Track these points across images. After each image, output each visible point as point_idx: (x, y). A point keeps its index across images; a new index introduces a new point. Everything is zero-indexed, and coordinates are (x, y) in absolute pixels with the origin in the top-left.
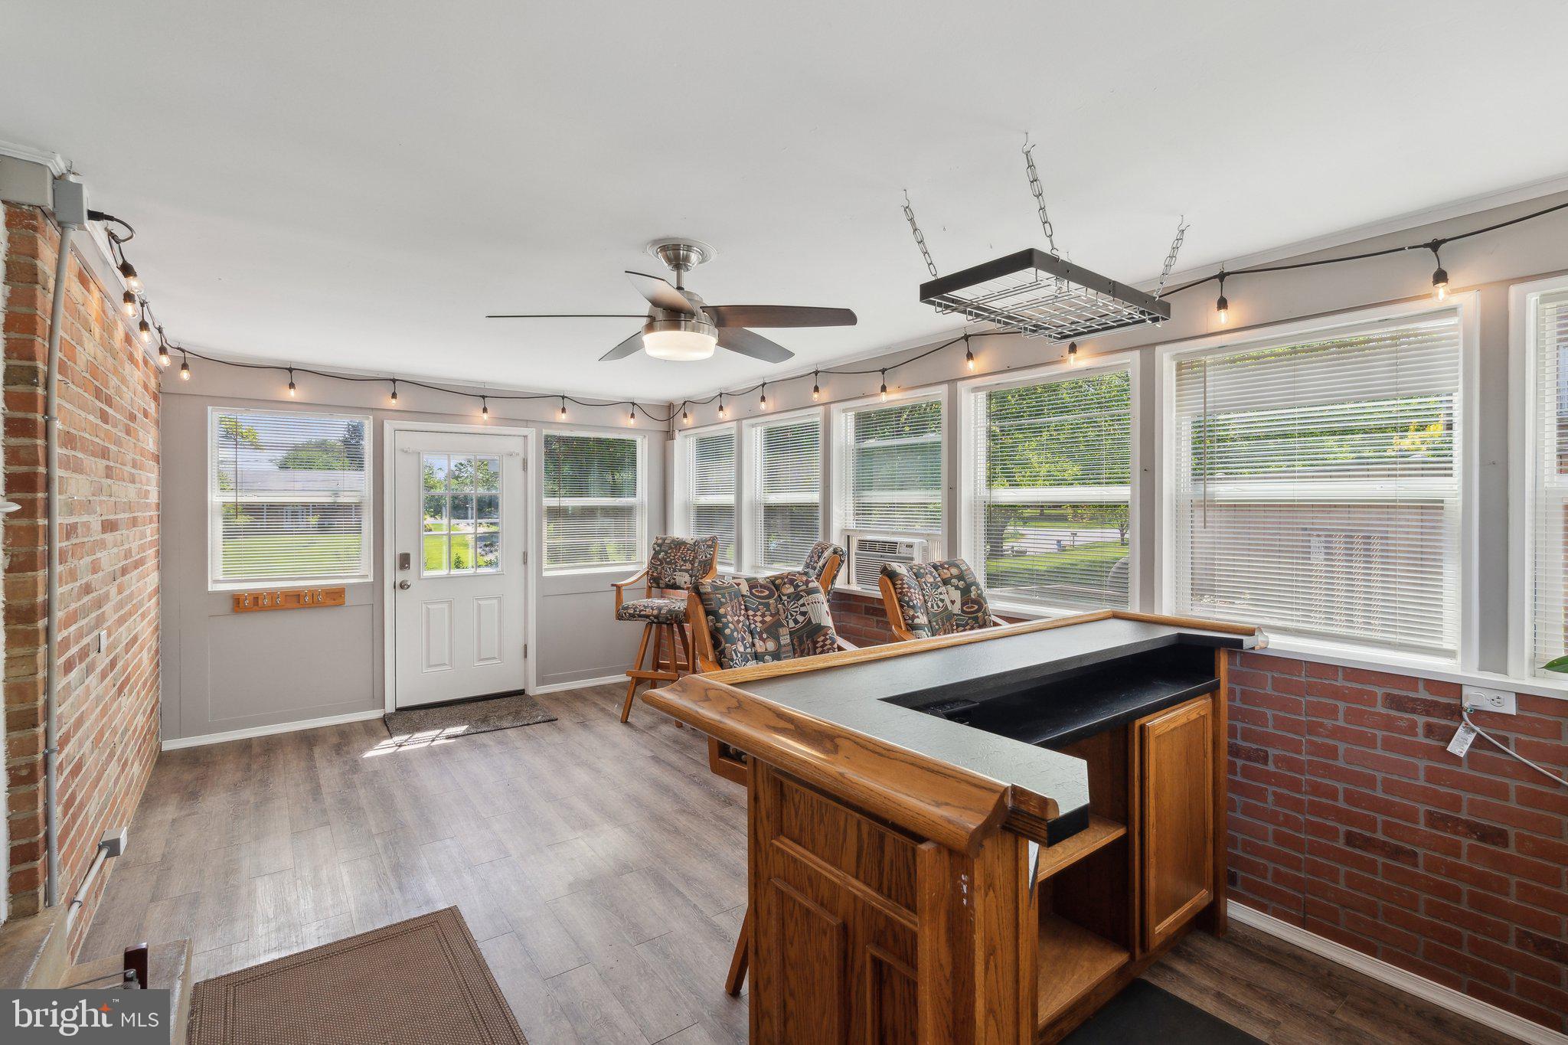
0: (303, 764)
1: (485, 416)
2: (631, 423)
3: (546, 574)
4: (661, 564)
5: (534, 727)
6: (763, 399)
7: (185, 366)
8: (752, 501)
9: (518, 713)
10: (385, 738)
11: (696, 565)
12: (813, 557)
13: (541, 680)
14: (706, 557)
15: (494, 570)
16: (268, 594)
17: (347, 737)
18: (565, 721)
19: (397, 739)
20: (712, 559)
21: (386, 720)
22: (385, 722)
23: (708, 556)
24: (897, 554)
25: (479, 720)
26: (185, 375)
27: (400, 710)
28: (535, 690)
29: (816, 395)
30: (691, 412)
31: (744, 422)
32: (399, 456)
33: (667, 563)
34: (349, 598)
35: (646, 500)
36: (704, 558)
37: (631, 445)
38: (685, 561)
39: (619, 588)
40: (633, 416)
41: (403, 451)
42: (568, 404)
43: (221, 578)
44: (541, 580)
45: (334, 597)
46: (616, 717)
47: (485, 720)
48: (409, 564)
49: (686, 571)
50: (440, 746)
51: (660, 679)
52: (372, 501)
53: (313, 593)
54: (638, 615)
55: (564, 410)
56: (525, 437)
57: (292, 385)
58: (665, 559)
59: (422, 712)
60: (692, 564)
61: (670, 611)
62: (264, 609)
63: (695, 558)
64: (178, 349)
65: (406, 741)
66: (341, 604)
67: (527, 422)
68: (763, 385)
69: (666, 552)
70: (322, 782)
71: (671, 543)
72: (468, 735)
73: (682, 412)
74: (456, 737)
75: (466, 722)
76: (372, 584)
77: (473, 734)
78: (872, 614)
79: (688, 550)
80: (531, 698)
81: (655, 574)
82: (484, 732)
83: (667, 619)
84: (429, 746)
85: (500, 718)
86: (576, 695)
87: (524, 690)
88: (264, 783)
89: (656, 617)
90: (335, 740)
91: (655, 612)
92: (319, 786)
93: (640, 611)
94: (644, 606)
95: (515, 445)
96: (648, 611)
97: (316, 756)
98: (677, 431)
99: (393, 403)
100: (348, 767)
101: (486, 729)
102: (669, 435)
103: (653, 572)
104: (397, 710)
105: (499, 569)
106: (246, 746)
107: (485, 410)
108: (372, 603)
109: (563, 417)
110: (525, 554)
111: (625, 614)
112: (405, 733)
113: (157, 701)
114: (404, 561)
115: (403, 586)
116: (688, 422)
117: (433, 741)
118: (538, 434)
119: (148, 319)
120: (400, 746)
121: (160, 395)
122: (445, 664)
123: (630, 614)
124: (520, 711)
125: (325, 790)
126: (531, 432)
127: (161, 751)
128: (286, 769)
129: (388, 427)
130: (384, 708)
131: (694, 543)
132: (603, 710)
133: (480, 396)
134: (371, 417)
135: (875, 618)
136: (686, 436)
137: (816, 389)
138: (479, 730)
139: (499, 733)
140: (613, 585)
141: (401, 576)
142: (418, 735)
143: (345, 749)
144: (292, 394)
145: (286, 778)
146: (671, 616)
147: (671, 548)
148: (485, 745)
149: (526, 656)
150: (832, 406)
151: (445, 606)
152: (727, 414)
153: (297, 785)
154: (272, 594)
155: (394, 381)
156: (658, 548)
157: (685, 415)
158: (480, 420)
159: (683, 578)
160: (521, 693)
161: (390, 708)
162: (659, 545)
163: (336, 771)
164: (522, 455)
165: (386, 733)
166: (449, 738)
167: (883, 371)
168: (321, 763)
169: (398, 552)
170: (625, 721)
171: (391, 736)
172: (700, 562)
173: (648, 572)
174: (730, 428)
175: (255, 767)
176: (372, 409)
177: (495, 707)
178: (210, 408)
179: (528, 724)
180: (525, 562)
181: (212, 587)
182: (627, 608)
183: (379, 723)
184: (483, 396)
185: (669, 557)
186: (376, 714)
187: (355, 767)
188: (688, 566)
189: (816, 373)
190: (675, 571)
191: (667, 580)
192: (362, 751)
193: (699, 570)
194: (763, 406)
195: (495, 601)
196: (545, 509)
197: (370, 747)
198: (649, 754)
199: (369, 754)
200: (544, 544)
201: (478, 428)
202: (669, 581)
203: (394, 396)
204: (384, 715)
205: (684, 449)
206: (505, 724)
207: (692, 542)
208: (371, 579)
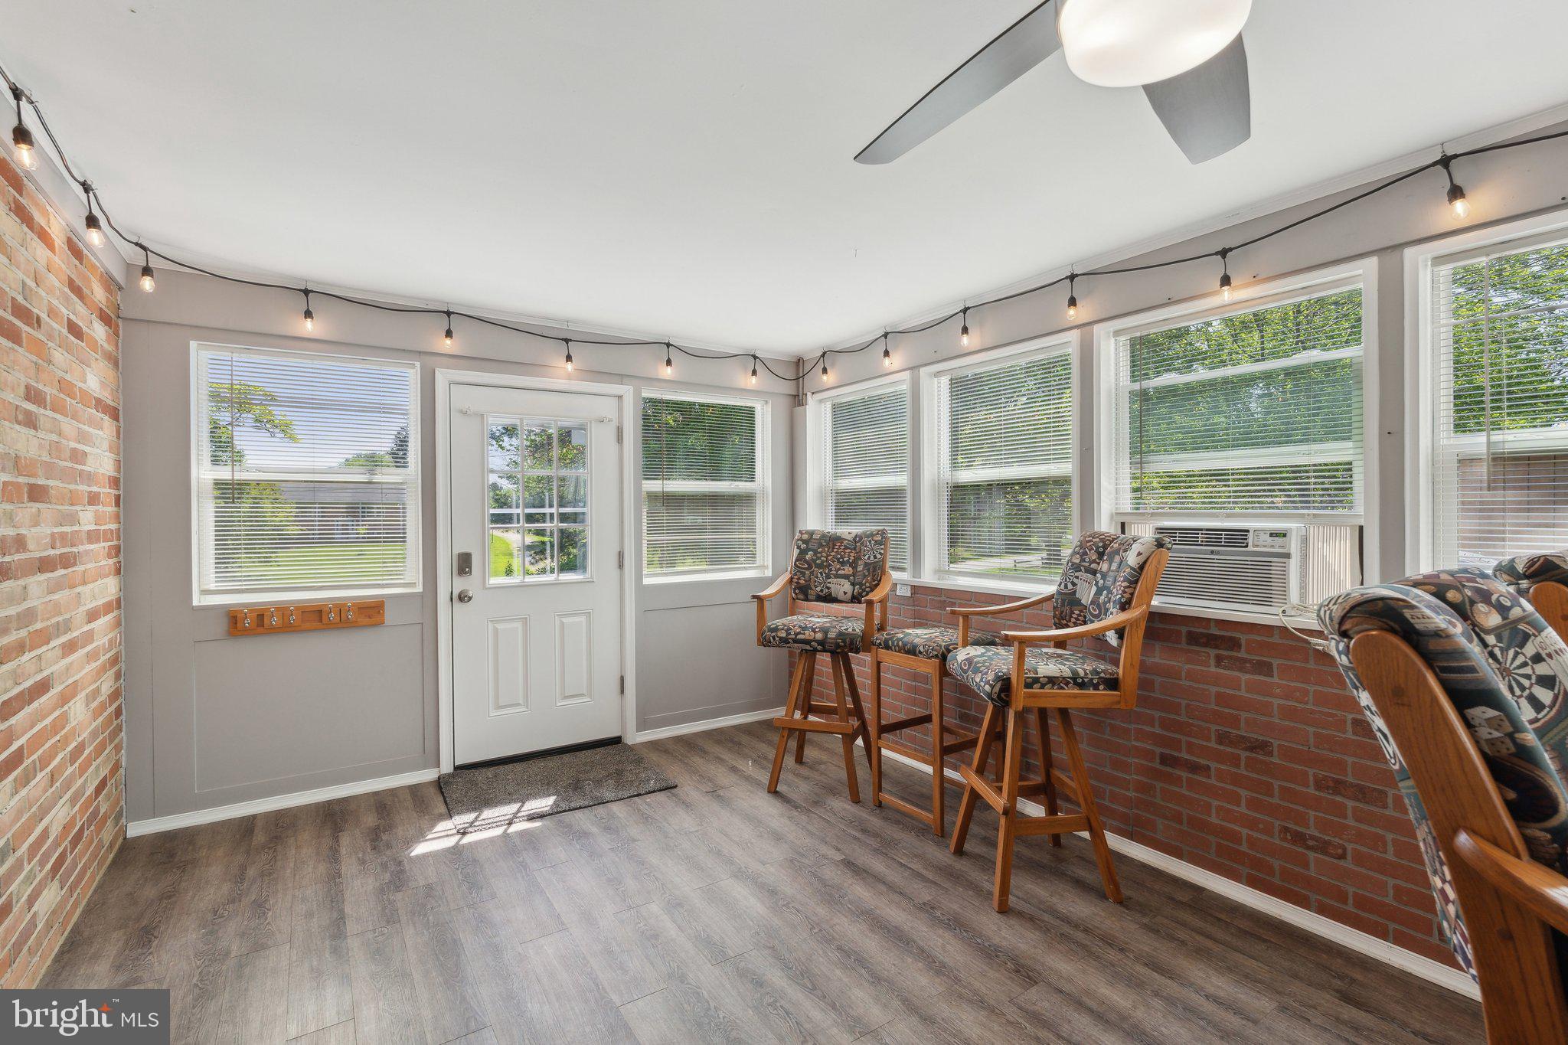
0: (322, 868)
1: (569, 366)
2: (753, 382)
3: (647, 581)
4: (810, 567)
5: (649, 798)
6: (965, 330)
7: (147, 271)
8: (933, 480)
9: (620, 773)
10: (441, 818)
11: (860, 568)
12: (1085, 553)
13: (643, 725)
14: (875, 557)
15: (582, 577)
16: (278, 609)
17: (388, 815)
18: (689, 789)
19: (462, 819)
20: (883, 561)
21: (441, 785)
22: (441, 788)
23: (879, 556)
24: (1250, 548)
25: (569, 785)
26: (147, 284)
27: (459, 768)
28: (635, 737)
29: (1072, 311)
30: (833, 365)
31: (923, 370)
32: (457, 418)
33: (819, 566)
34: (390, 615)
35: (769, 483)
36: (872, 558)
37: (748, 414)
38: (843, 564)
39: (760, 599)
40: (754, 372)
41: (461, 412)
42: (674, 355)
43: (212, 587)
44: (641, 589)
45: (370, 613)
46: (758, 783)
47: (576, 786)
48: (470, 568)
49: (846, 577)
50: (522, 834)
51: (810, 731)
52: (420, 481)
53: (341, 607)
54: (792, 639)
55: (669, 362)
56: (620, 397)
57: (308, 314)
58: (814, 561)
59: (490, 772)
60: (853, 568)
61: (841, 634)
62: (273, 631)
63: (857, 559)
64: (137, 244)
65: (471, 824)
66: (381, 623)
67: (621, 378)
68: (965, 310)
69: (816, 552)
70: (348, 909)
71: (820, 539)
72: (558, 813)
73: (820, 366)
74: (541, 816)
75: (552, 790)
76: (421, 595)
77: (565, 811)
78: (1205, 645)
79: (846, 548)
80: (631, 748)
81: (802, 582)
82: (580, 808)
83: (838, 646)
84: (505, 835)
85: (598, 783)
86: (688, 744)
87: (620, 737)
88: (260, 907)
89: (822, 643)
90: (370, 820)
91: (819, 636)
92: (342, 918)
93: (797, 634)
94: (800, 627)
95: (606, 408)
96: (808, 635)
97: (343, 851)
98: (809, 394)
99: (447, 345)
100: (387, 876)
101: (582, 803)
102: (798, 400)
103: (799, 579)
104: (456, 768)
105: (588, 575)
106: (246, 827)
107: (569, 358)
108: (421, 622)
109: (668, 372)
110: (621, 556)
111: (774, 638)
112: (469, 810)
113: (116, 767)
114: (464, 564)
115: (463, 598)
116: (828, 379)
117: (510, 824)
118: (637, 392)
119: (96, 212)
120: (464, 834)
121: (120, 322)
122: (518, 704)
123: (781, 638)
124: (622, 771)
125: (352, 927)
126: (627, 390)
127: (125, 838)
128: (297, 876)
129: (442, 377)
130: (439, 767)
131: (854, 539)
132: (734, 769)
133: (562, 339)
134: (418, 364)
135: (1213, 652)
136: (821, 401)
137: (1072, 302)
138: (573, 805)
139: (600, 810)
140: (754, 597)
141: (460, 584)
142: (488, 814)
143: (385, 837)
144: (309, 327)
145: (294, 896)
146: (844, 641)
147: (821, 545)
148: (584, 835)
149: (622, 692)
150: (1096, 327)
151: (518, 625)
152: (894, 362)
153: (309, 915)
154: (283, 609)
155: (449, 313)
156: (803, 546)
157: (825, 371)
158: (563, 372)
159: (842, 587)
160: (617, 741)
161: (446, 767)
162: (805, 542)
163: (371, 884)
164: (615, 423)
165: (443, 809)
166: (532, 818)
167: (1224, 253)
168: (349, 866)
169: (456, 552)
170: (773, 791)
171: (450, 815)
172: (866, 564)
173: (792, 578)
174: (902, 383)
175: (251, 872)
176: (420, 352)
177: (585, 764)
178: (193, 345)
179: (639, 795)
180: (621, 566)
181: (197, 600)
182: (776, 630)
183: (433, 790)
184: (567, 341)
185: (819, 558)
186: (429, 775)
187: (398, 876)
188: (848, 570)
189: (1072, 277)
190: (828, 577)
191: (819, 589)
192: (410, 843)
193: (865, 576)
194: (965, 340)
195: (583, 619)
196: (644, 495)
197: (420, 836)
198: (838, 857)
199: (420, 849)
200: (644, 541)
201: (561, 383)
202: (822, 591)
203: (449, 334)
204: (439, 778)
205: (817, 417)
206: (608, 795)
207: (850, 537)
208: (419, 589)
